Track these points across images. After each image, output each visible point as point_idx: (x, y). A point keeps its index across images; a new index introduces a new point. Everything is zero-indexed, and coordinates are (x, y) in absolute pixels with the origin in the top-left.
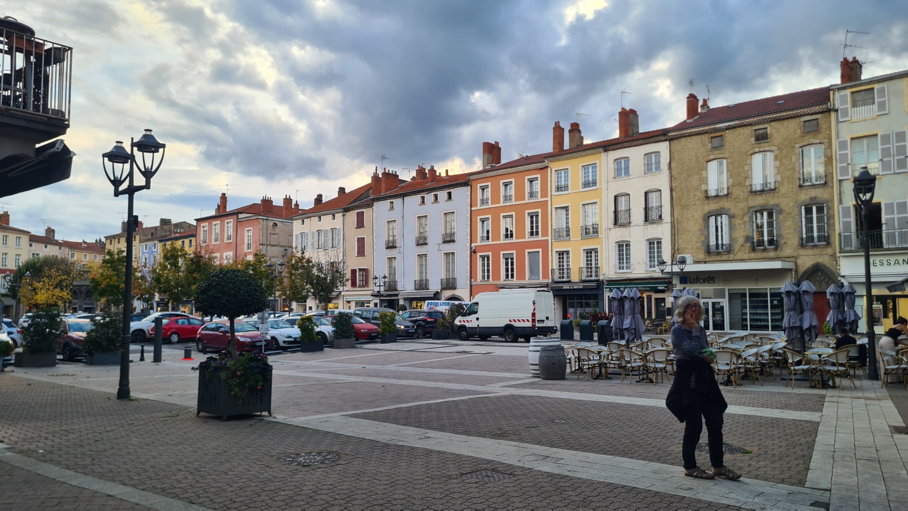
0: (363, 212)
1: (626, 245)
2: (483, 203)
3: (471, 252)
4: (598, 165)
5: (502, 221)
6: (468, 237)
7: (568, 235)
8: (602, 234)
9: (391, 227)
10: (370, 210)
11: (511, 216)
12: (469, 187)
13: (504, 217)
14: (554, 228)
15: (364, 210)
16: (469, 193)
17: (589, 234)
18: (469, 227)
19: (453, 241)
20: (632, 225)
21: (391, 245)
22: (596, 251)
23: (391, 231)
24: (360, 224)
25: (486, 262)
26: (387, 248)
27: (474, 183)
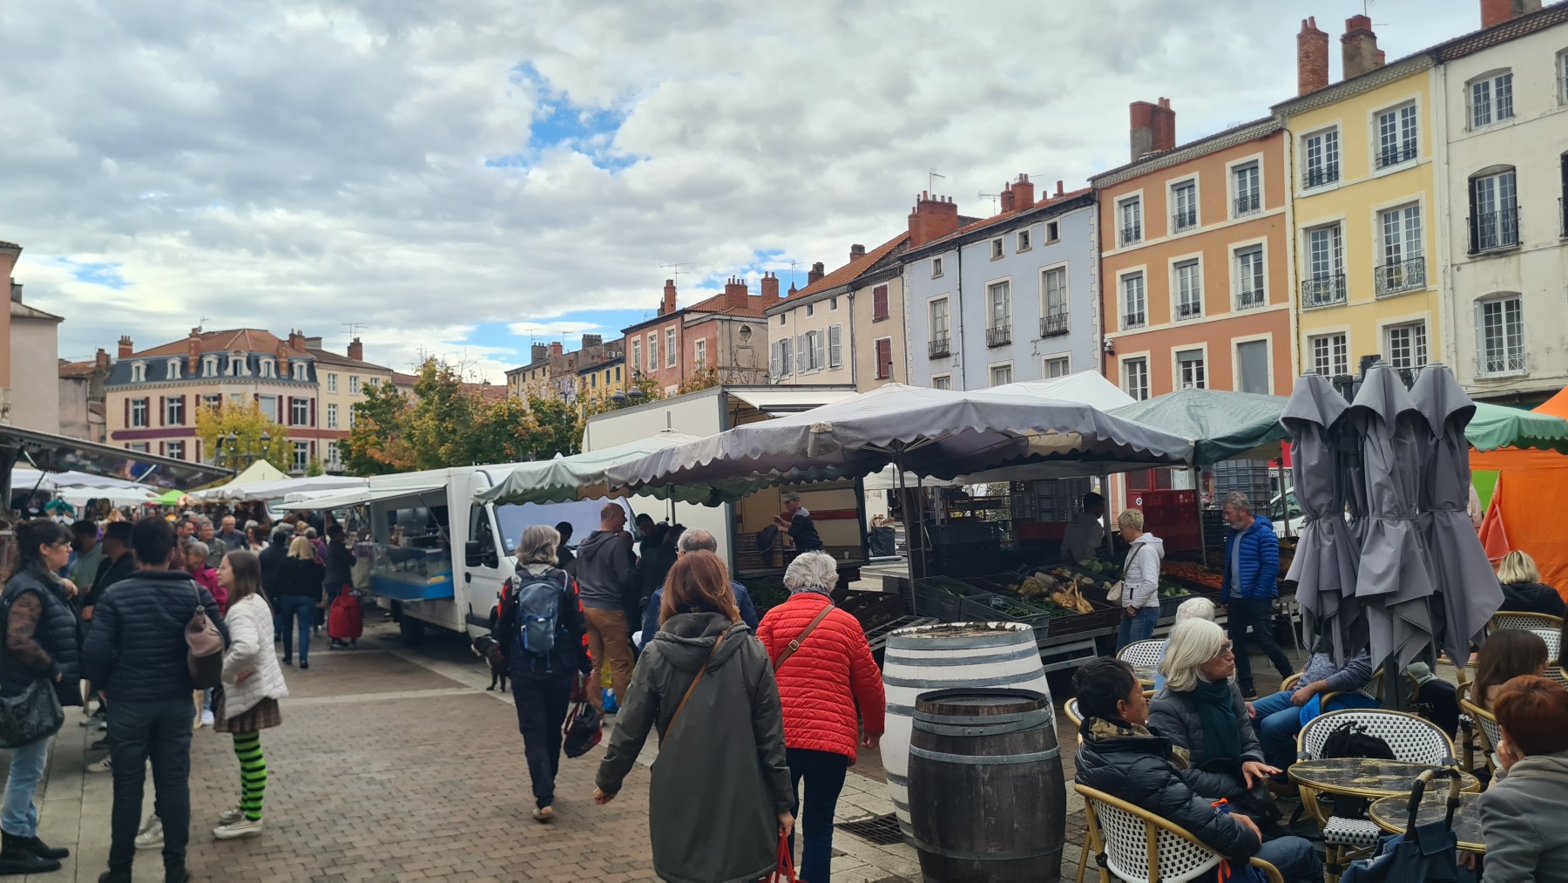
0: (885, 287)
1: (1509, 305)
2: (1128, 239)
3: (1104, 354)
4: (1418, 104)
5: (1173, 278)
6: (1097, 320)
7: (1341, 293)
8: (1436, 279)
9: (939, 314)
10: (897, 280)
11: (1194, 262)
12: (1095, 207)
13: (1179, 266)
14: (1301, 278)
15: (887, 283)
16: (1095, 220)
17: (1399, 284)
18: (1097, 298)
19: (1064, 332)
20: (1524, 248)
21: (939, 350)
22: (1419, 326)
23: (939, 321)
24: (881, 314)
25: (1138, 375)
26: (932, 358)
27: (1105, 196)
